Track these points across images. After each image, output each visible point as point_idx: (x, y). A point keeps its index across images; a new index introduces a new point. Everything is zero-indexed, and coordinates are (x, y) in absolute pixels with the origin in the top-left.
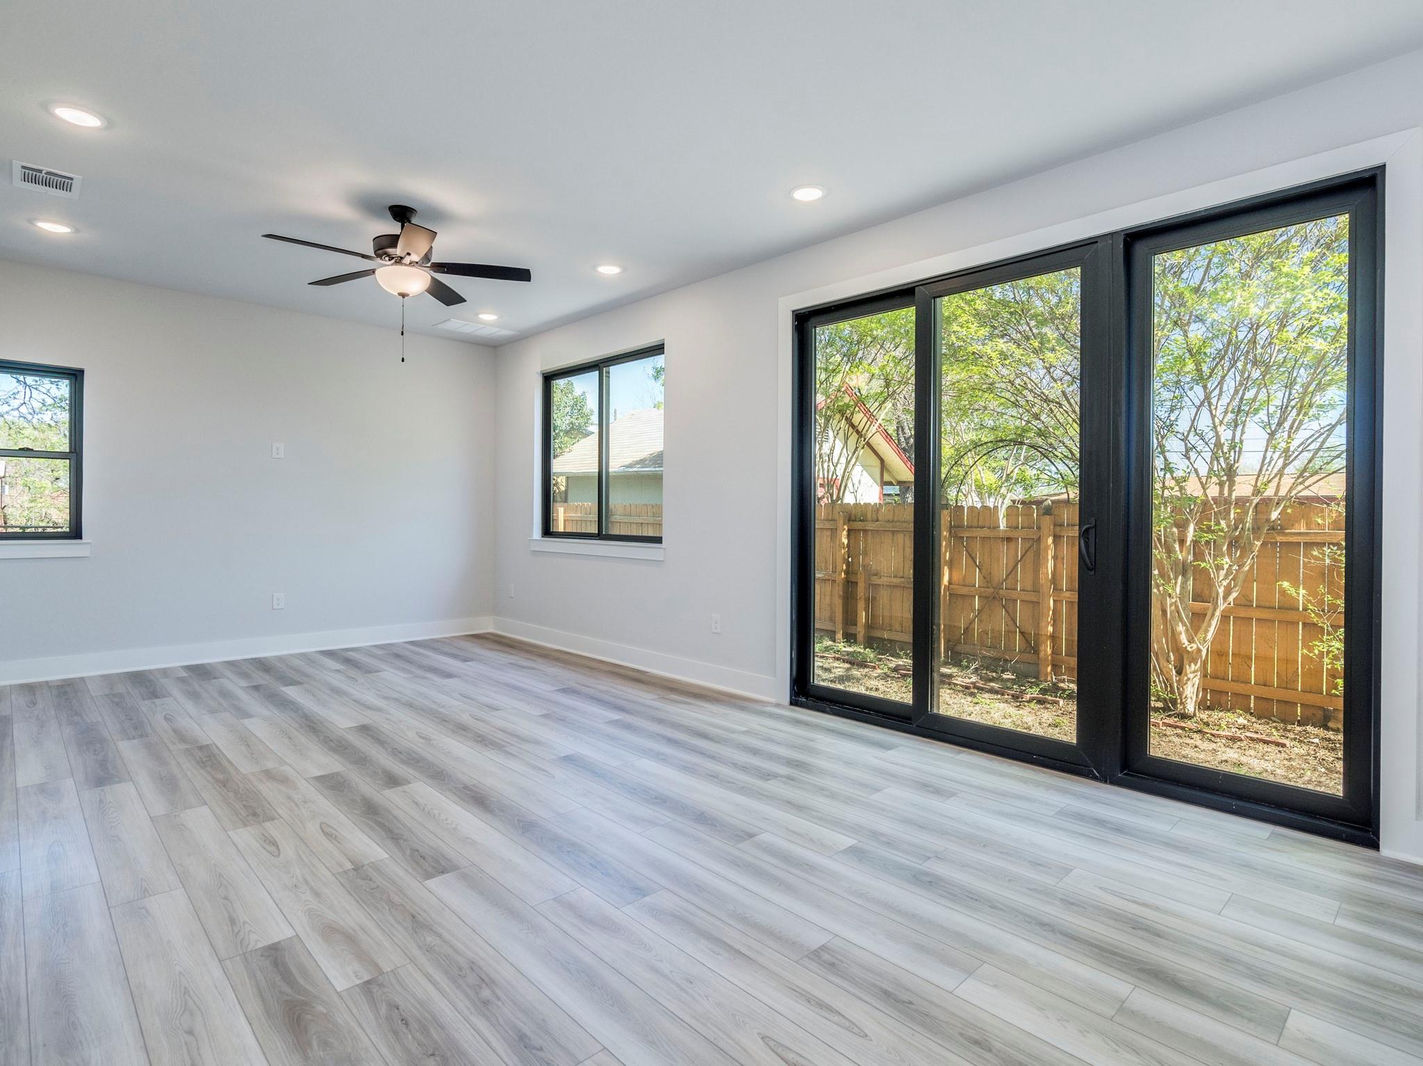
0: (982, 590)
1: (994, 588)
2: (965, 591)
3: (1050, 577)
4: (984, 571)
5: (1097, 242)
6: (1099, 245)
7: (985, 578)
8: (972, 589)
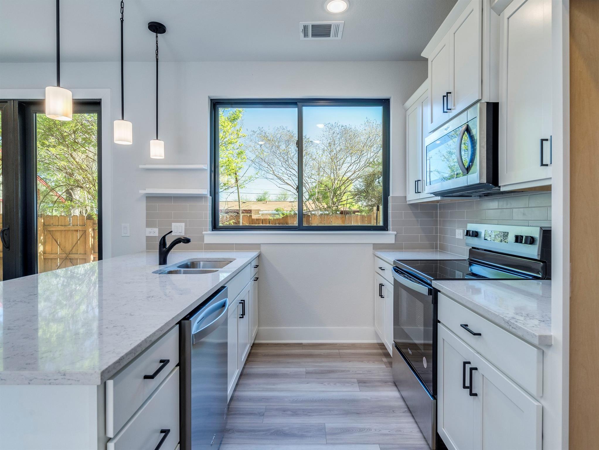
0: (61, 255)
1: (66, 254)
2: (52, 256)
3: (91, 247)
4: (61, 247)
5: (7, 102)
6: (8, 104)
7: (62, 250)
8: (56, 255)
